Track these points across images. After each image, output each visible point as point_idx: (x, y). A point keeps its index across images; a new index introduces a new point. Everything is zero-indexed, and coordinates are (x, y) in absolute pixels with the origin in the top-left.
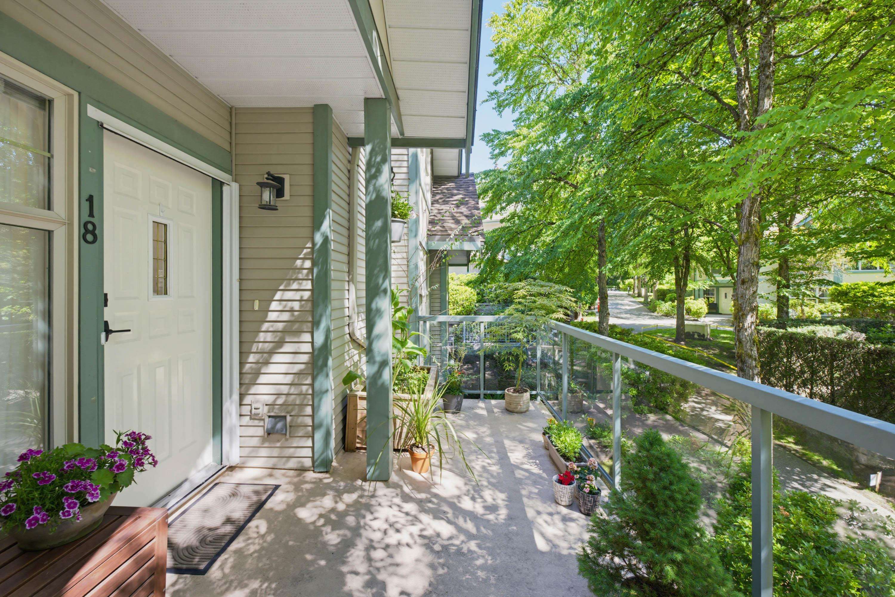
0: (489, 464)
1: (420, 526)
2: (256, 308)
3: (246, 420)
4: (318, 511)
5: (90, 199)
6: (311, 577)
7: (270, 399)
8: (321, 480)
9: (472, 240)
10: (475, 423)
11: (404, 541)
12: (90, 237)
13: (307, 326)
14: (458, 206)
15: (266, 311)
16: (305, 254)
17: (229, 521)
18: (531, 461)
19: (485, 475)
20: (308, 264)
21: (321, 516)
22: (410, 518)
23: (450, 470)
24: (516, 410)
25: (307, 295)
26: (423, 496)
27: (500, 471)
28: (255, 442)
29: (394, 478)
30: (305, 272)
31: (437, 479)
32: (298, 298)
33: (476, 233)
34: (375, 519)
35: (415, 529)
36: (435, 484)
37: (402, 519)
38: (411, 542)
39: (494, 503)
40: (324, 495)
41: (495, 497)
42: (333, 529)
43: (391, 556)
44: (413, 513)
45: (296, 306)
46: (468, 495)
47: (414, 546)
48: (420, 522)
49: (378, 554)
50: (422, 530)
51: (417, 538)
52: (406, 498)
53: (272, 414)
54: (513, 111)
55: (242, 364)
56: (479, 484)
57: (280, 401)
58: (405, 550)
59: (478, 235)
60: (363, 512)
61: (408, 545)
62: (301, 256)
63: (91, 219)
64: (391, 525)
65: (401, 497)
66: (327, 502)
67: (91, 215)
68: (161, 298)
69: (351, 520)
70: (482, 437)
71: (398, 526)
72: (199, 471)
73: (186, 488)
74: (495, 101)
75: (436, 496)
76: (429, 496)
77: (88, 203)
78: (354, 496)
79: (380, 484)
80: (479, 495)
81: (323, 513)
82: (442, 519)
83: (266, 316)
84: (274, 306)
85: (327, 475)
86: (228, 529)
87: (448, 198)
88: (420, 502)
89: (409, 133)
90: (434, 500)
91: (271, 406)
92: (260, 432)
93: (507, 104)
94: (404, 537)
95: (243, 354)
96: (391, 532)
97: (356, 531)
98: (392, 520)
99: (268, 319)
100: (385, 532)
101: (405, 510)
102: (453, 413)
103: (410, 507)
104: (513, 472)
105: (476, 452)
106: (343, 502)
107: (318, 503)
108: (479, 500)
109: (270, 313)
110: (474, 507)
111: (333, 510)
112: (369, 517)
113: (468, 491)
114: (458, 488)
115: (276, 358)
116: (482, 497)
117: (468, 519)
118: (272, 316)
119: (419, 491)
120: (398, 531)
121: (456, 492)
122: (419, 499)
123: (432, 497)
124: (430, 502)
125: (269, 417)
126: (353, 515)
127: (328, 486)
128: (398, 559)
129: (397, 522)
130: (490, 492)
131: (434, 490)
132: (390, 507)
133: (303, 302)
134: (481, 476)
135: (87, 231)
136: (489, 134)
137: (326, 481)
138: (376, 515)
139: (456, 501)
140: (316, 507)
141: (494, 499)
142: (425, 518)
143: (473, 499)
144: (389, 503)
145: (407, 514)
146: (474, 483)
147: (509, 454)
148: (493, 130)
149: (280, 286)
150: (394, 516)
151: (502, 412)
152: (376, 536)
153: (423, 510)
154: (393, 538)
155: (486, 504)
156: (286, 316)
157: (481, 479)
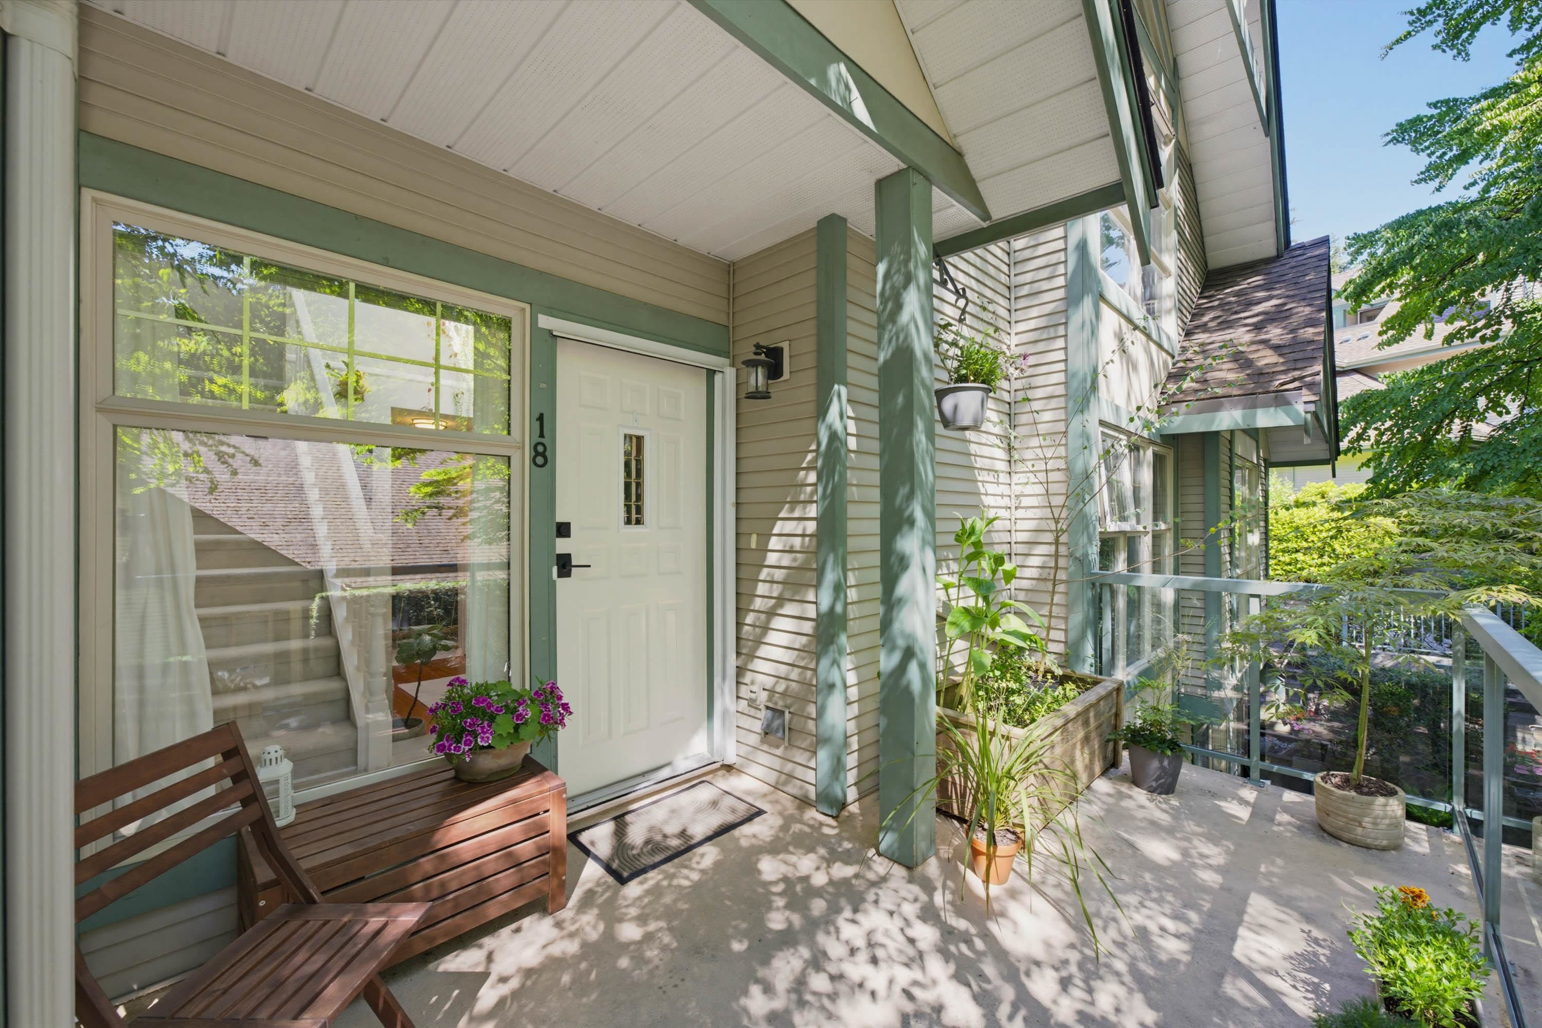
0: (1162, 929)
1: (917, 975)
2: (753, 546)
3: (743, 704)
4: (784, 869)
5: (541, 418)
6: (713, 956)
7: (769, 682)
8: (821, 824)
9: (1280, 399)
10: (1199, 830)
11: (870, 985)
12: (540, 460)
13: (811, 576)
14: (1258, 327)
15: (763, 550)
16: (809, 462)
17: (683, 834)
18: (1303, 975)
19: (1133, 948)
20: (812, 477)
21: (785, 879)
22: (911, 952)
23: (1057, 904)
24: (1346, 835)
25: (811, 527)
26: (962, 924)
27: (1185, 958)
28: (754, 739)
29: (932, 868)
30: (809, 489)
31: (1015, 909)
32: (799, 532)
33: (1296, 384)
34: (854, 921)
35: (904, 976)
36: (1003, 914)
37: (894, 944)
38: (882, 991)
39: (1113, 1018)
40: (811, 850)
41: (1124, 1007)
42: (787, 907)
43: (833, 997)
44: (923, 945)
45: (797, 542)
46: (1057, 969)
47: (880, 1002)
48: (923, 968)
49: (819, 982)
50: (916, 983)
51: (897, 989)
52: (929, 914)
53: (770, 705)
54: (1514, 26)
55: (739, 624)
56: (1102, 959)
57: (781, 688)
58: (864, 999)
59: (1300, 388)
60: (843, 902)
61: (873, 994)
62: (804, 465)
63: (541, 440)
64: (871, 945)
65: (922, 909)
66: (806, 864)
67: (542, 435)
68: (634, 529)
69: (818, 906)
70: (1194, 865)
71: (880, 953)
72: (687, 758)
73: (665, 773)
74: (1439, 25)
75: (987, 936)
76: (973, 930)
77: (538, 423)
78: (848, 871)
79: (899, 871)
80: (1086, 981)
81: (790, 875)
82: (968, 985)
83: (764, 558)
84: (774, 543)
85: (833, 822)
86: (675, 843)
87: (1236, 313)
88: (948, 933)
89: (1000, 210)
90: (979, 944)
91: (772, 691)
92: (758, 726)
93: (1485, 18)
94: (877, 979)
95: (740, 611)
96: (862, 956)
97: (813, 925)
98: (879, 938)
99: (767, 563)
100: (853, 952)
101: (910, 933)
102: (1152, 790)
103: (926, 934)
104: (1219, 977)
105: (1148, 892)
106: (828, 873)
107: (793, 859)
108: (1077, 993)
109: (769, 554)
110: (1055, 1002)
111: (806, 879)
112: (847, 913)
113: (1066, 962)
114: (1048, 945)
115: (777, 623)
116: (1090, 991)
117: (1023, 1013)
118: (772, 558)
119: (960, 912)
120: (874, 961)
121: (1038, 952)
122: (951, 926)
123: (978, 935)
124: (969, 942)
125: (767, 708)
126: (826, 901)
127: (824, 840)
128: (843, 1008)
129: (883, 946)
130: (1121, 991)
131: (993, 927)
132: (891, 913)
133: (807, 539)
134: (1121, 946)
135: (537, 454)
136: (1418, 120)
137: (826, 831)
138: (859, 917)
139: (1022, 968)
140: (786, 863)
141: (1118, 1010)
142: (937, 968)
143: (1065, 984)
144: (893, 908)
145: (912, 941)
146: (1089, 952)
147: (1242, 931)
148: (1435, 105)
149: (780, 512)
150: (887, 933)
151: (1299, 828)
152: (835, 949)
153: (944, 953)
154: (857, 970)
155: (1089, 1009)
156: (786, 560)
157: (1117, 952)
